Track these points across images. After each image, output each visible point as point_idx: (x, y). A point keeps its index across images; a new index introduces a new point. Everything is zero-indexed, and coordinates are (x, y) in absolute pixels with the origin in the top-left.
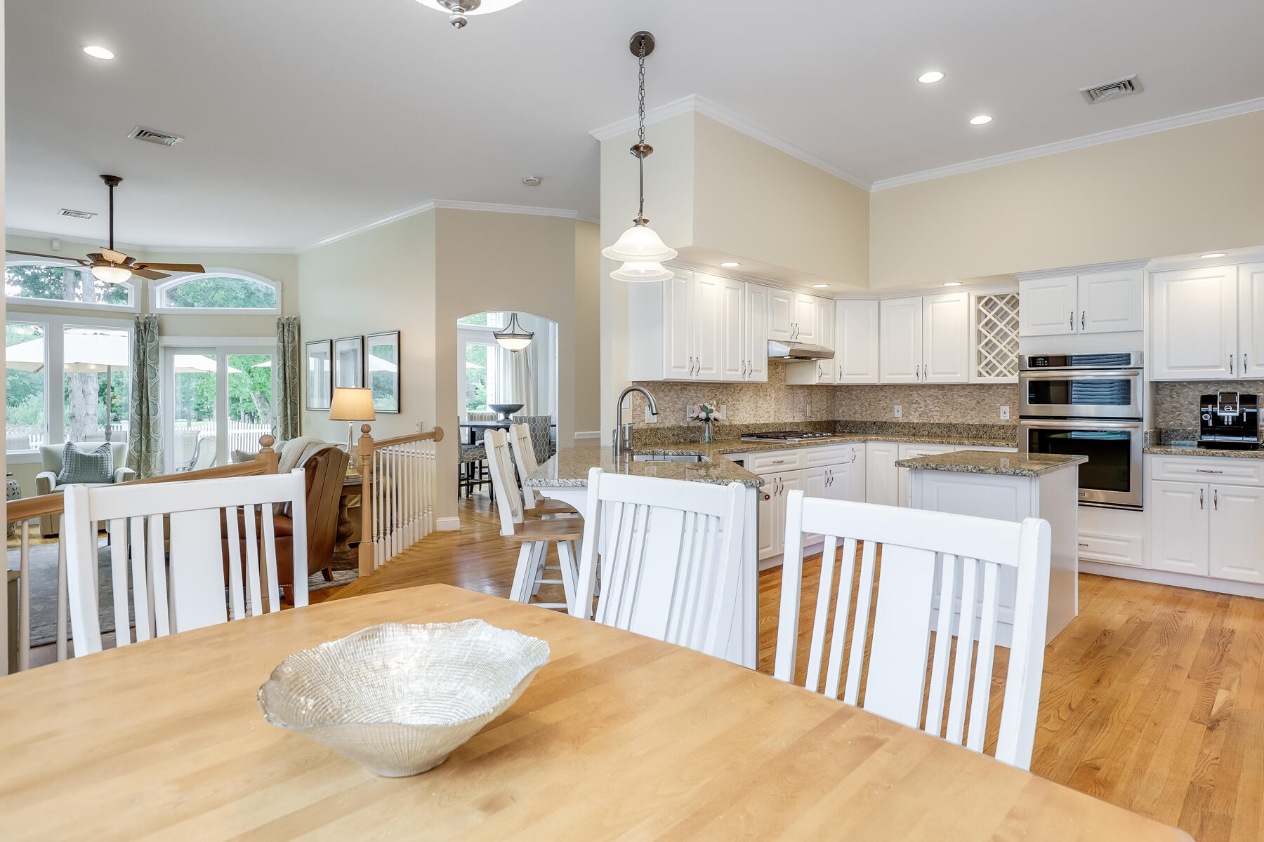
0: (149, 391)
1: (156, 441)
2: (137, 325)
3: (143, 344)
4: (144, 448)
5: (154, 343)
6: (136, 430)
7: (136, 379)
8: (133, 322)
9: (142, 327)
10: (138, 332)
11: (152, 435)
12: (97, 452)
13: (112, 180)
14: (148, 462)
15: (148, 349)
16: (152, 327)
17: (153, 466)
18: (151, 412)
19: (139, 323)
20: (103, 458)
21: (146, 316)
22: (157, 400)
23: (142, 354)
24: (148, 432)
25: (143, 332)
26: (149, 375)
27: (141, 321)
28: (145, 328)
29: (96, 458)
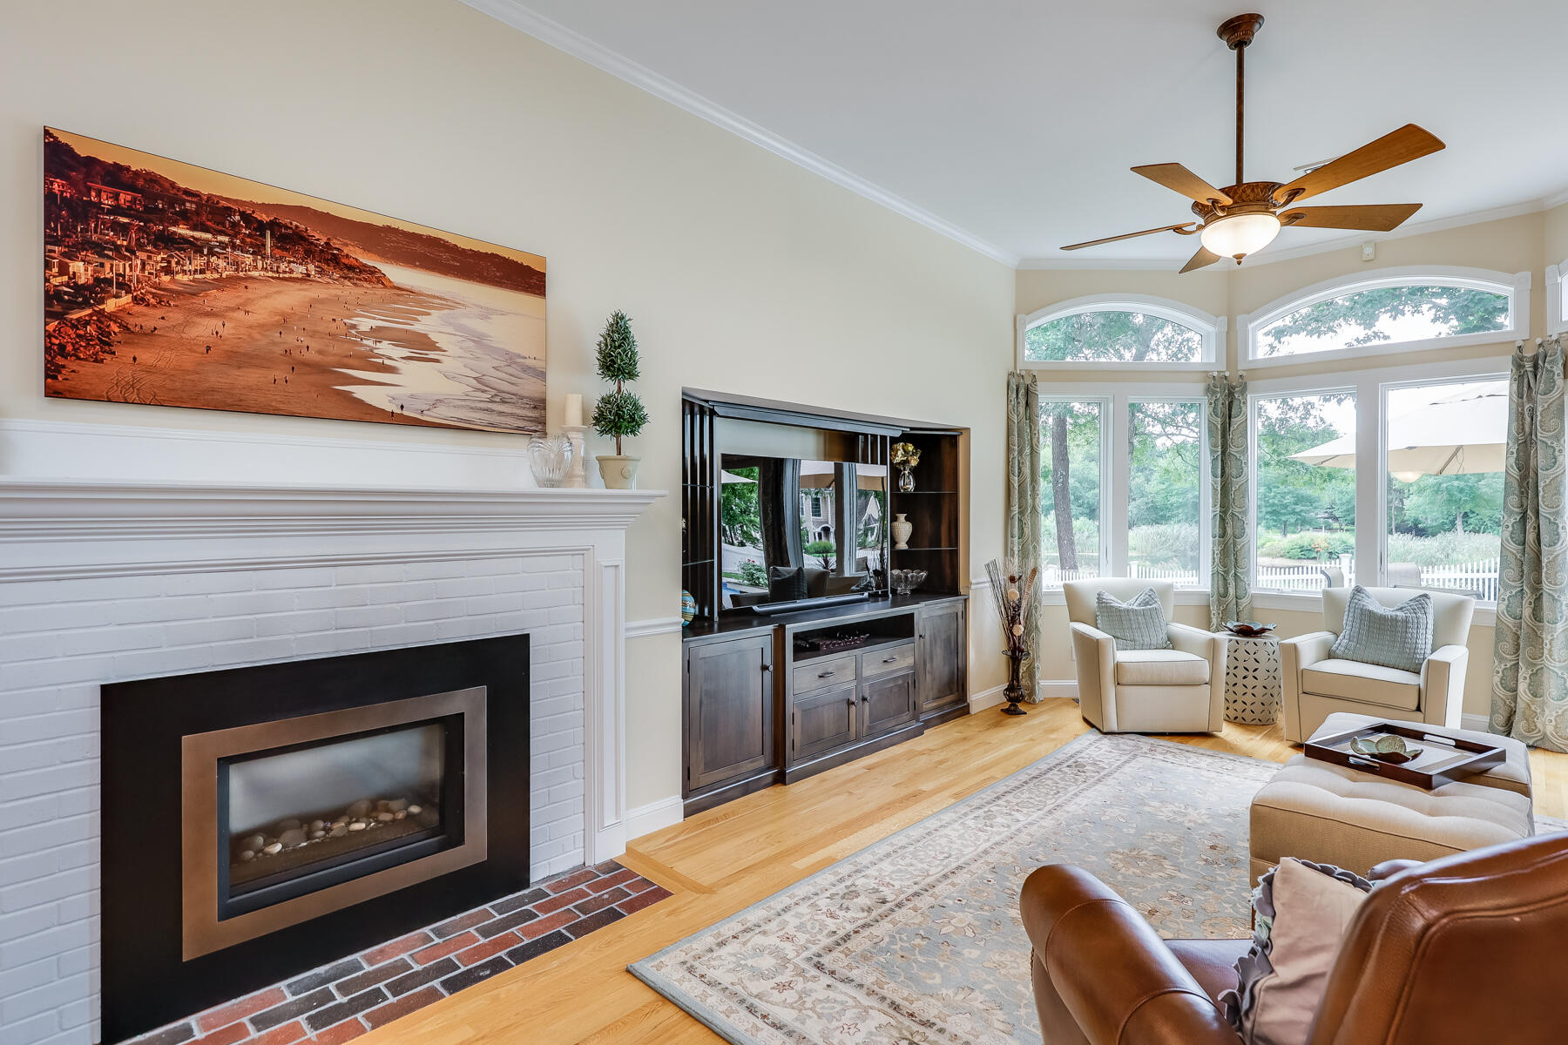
0: (1541, 494)
1: (1554, 599)
2: (1518, 364)
3: (1530, 399)
4: (1527, 612)
5: (1555, 394)
6: (1512, 573)
7: (1515, 473)
8: (1507, 361)
9: (1528, 366)
10: (1520, 378)
11: (1546, 586)
12: (1401, 609)
13: (1238, 31)
14: (1536, 638)
15: (1540, 409)
16: (1550, 362)
17: (1546, 652)
18: (1545, 538)
19: (1521, 359)
20: (1407, 622)
21: (1539, 341)
22: (1557, 514)
23: (1528, 419)
24: (1539, 581)
25: (1531, 376)
26: (1541, 462)
27: (1528, 354)
28: (1536, 366)
29: (1394, 620)
